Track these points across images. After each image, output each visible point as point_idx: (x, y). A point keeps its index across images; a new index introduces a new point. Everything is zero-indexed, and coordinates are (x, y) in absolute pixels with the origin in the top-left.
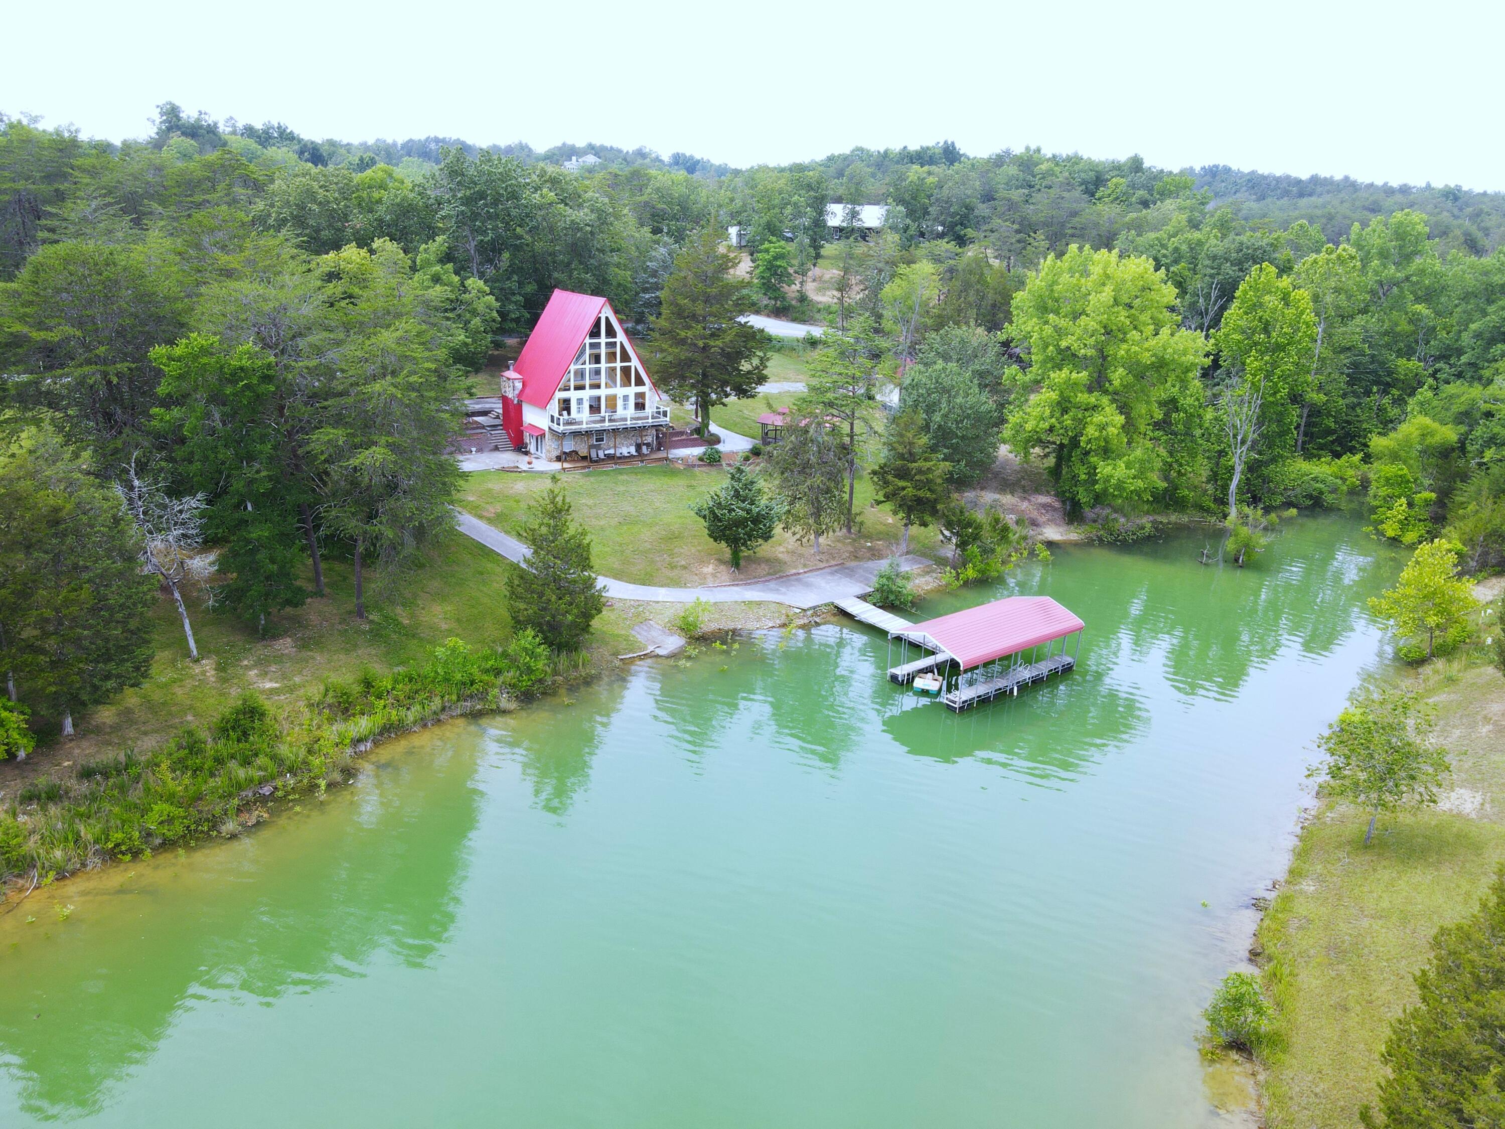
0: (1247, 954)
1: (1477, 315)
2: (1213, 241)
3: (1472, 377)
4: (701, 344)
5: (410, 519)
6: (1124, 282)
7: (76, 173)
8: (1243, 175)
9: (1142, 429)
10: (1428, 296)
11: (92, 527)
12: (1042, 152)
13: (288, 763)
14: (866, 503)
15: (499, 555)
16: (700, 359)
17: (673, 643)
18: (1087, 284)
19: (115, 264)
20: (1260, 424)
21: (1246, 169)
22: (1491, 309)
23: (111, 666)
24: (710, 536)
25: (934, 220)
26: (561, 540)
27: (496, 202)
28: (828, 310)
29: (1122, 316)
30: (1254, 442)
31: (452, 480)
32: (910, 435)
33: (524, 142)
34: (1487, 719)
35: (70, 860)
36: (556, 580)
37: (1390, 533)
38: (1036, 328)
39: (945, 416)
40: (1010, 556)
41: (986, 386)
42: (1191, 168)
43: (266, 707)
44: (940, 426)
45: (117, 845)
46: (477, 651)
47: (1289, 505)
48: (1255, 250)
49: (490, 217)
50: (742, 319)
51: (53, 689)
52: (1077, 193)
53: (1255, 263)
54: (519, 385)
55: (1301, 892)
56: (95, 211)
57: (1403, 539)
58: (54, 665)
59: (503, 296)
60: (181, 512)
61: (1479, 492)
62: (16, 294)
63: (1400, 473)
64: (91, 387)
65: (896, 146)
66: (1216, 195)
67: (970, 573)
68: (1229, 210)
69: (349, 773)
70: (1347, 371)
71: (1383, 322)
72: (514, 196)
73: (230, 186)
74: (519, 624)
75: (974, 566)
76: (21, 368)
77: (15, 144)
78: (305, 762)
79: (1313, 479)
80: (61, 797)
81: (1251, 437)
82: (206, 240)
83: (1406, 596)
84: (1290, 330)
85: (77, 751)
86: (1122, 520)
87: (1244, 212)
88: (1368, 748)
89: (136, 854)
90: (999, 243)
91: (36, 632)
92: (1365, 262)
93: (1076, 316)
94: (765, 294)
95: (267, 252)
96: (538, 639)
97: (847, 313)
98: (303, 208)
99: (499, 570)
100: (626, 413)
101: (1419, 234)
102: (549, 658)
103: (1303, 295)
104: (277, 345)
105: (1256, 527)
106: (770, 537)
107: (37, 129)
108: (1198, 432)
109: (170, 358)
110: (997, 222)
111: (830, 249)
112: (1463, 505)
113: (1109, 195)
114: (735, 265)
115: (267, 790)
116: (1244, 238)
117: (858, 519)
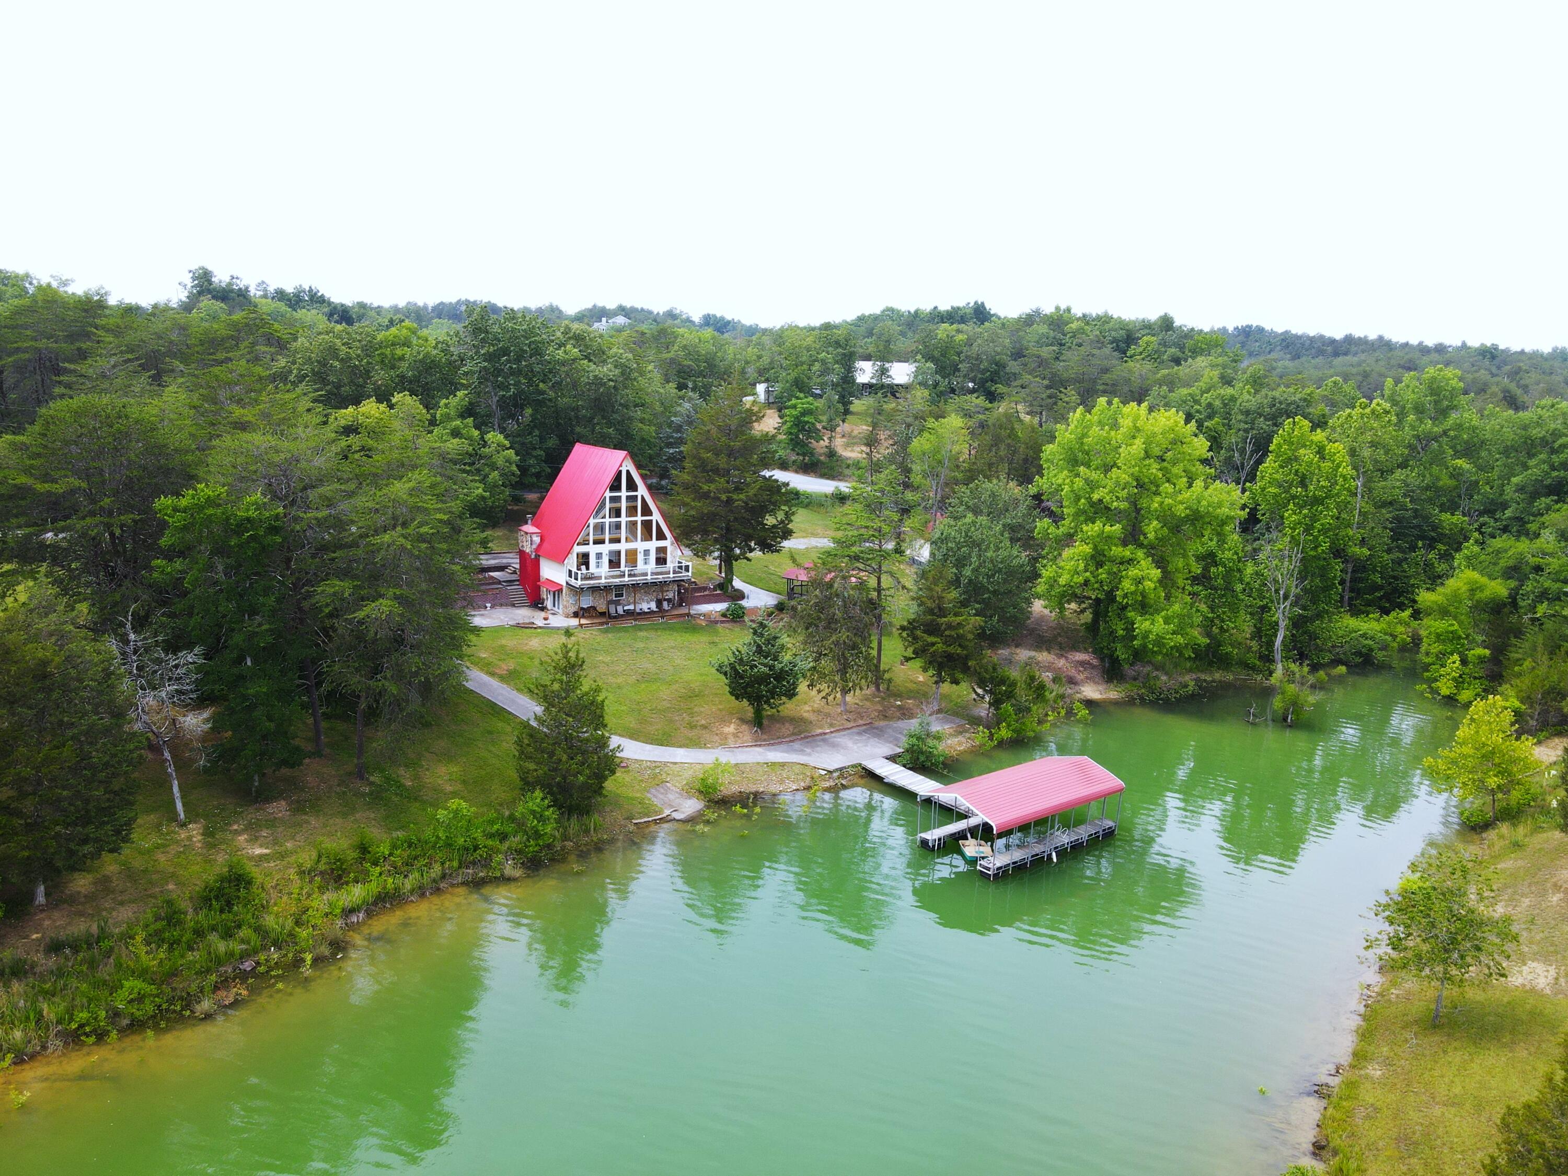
0: (1311, 1148)
1: (1518, 469)
2: (1246, 396)
3: (1518, 531)
4: (724, 497)
5: (416, 674)
6: (1154, 434)
7: (99, 333)
8: (1276, 335)
9: (1181, 583)
10: (1469, 450)
11: (81, 681)
12: (1072, 311)
13: (273, 935)
14: (896, 660)
15: (510, 713)
16: (723, 513)
17: (691, 806)
18: (1118, 436)
19: (127, 417)
20: (1302, 578)
21: (1280, 329)
22: (1532, 462)
23: (90, 829)
24: (731, 693)
25: (965, 376)
26: (573, 697)
27: (518, 360)
28: (857, 465)
29: (1154, 469)
30: (1298, 597)
31: (462, 634)
32: (938, 589)
33: (554, 304)
34: (1557, 887)
35: (29, 1042)
36: (568, 738)
37: (1445, 691)
38: (1067, 481)
39: (975, 570)
40: (1047, 715)
41: (1019, 540)
42: (1224, 328)
43: (253, 875)
44: (970, 581)
45: (81, 1026)
46: (483, 815)
47: (1337, 662)
48: (1289, 405)
49: (512, 372)
50: (766, 473)
51: (26, 854)
52: (1107, 350)
53: (1288, 417)
54: (537, 539)
55: (1367, 1077)
56: (114, 367)
57: (1458, 697)
58: (30, 828)
59: (523, 450)
60: (176, 666)
61: (1534, 648)
62: (24, 447)
63: (1451, 629)
64: (94, 539)
65: (926, 306)
66: (1251, 354)
67: (1004, 733)
68: (1261, 367)
69: (338, 946)
70: (1390, 526)
71: (1424, 476)
72: (537, 351)
73: (254, 344)
74: (527, 784)
75: (1009, 726)
76: (22, 520)
77: (40, 304)
78: (291, 935)
79: (1362, 636)
80: (26, 973)
81: (1294, 591)
82: (222, 395)
83: (1465, 757)
84: (1327, 484)
85: (47, 923)
86: (1164, 678)
87: (1279, 370)
88: (1429, 915)
89: (101, 1036)
90: (1030, 399)
91: (12, 793)
92: (1401, 415)
93: (1107, 468)
94: (793, 450)
95: (282, 405)
96: (546, 802)
97: (876, 467)
98: (325, 365)
99: (508, 729)
100: (647, 568)
101: (1454, 389)
102: (558, 821)
103: (1338, 449)
104: (287, 496)
105: (1302, 684)
106: (794, 695)
107: (66, 292)
108: (1239, 587)
109: (176, 510)
110: (1027, 378)
111: (858, 405)
112: (1518, 662)
113: (1141, 353)
114: (759, 419)
115: (247, 965)
116: (1276, 394)
117: (886, 676)
